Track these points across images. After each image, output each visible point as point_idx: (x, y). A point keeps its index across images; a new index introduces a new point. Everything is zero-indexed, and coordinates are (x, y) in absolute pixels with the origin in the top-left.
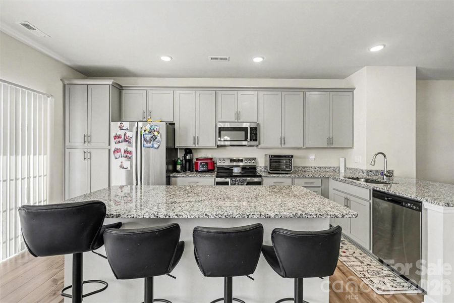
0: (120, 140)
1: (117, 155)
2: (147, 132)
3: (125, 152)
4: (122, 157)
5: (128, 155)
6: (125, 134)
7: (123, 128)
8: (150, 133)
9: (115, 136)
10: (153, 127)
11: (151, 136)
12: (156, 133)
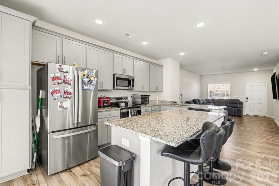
0: (60, 81)
1: (56, 96)
2: (85, 77)
3: (65, 93)
4: (61, 98)
5: (69, 95)
6: (65, 77)
7: (63, 71)
8: (87, 77)
9: (54, 78)
10: (89, 73)
11: (88, 80)
12: (92, 78)
